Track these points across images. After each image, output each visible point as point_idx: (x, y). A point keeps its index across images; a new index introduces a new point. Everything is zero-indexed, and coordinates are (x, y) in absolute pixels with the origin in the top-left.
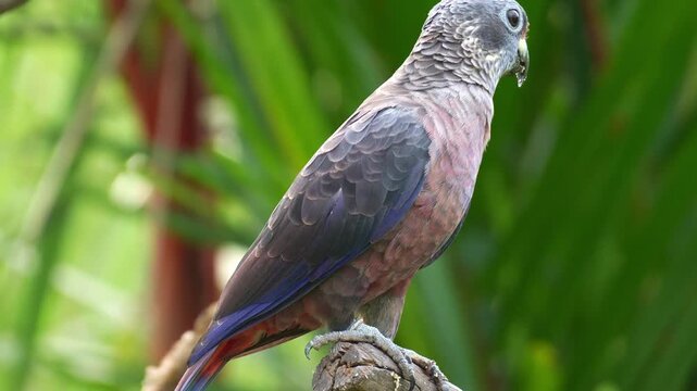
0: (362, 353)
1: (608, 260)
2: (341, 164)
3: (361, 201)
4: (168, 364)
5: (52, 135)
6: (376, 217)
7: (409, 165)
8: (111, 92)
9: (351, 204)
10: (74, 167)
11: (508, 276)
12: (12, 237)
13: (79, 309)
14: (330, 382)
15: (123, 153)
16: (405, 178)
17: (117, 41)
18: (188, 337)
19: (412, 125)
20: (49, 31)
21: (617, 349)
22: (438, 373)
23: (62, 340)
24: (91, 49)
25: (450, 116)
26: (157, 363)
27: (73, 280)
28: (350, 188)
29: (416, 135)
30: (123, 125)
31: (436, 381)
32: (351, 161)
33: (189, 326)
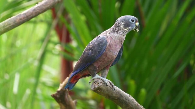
0: (100, 81)
1: (145, 63)
2: (92, 45)
3: (94, 53)
4: (64, 83)
5: (43, 40)
6: (96, 56)
7: (103, 46)
8: (53, 32)
9: (92, 53)
10: (46, 46)
11: (127, 66)
12: (35, 59)
13: (47, 73)
14: (94, 86)
15: (56, 44)
16: (102, 48)
17: (54, 23)
18: (68, 78)
19: (104, 39)
20: (42, 21)
21: (147, 80)
22: (113, 84)
23: (44, 78)
24: (49, 24)
25: (112, 39)
26: (62, 83)
27: (46, 67)
28: (92, 50)
29: (105, 41)
30: (55, 38)
31: (112, 86)
32: (93, 45)
33: (68, 76)
